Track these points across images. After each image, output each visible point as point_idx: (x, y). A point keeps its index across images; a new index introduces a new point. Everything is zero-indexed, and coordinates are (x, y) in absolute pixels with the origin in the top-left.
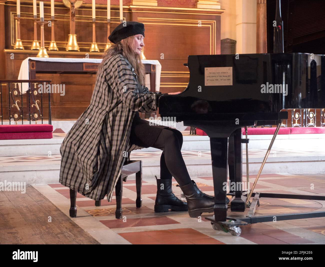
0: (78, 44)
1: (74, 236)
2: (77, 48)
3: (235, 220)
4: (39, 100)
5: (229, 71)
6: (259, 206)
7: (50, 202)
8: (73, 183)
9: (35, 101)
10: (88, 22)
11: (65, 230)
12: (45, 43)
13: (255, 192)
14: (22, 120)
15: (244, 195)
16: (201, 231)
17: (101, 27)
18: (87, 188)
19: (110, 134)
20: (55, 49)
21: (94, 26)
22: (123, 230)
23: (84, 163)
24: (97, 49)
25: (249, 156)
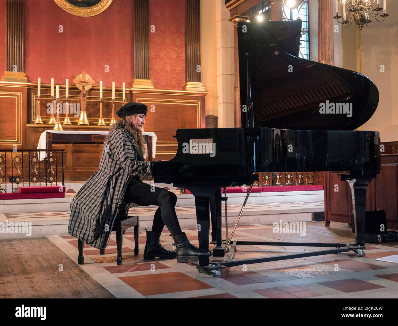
0: (88, 119)
1: (81, 280)
2: (87, 122)
3: (216, 264)
4: (55, 166)
6: (236, 252)
7: (62, 251)
8: (78, 234)
9: (51, 167)
10: (96, 101)
11: (73, 275)
12: (60, 119)
13: (233, 241)
14: (40, 182)
15: (224, 244)
16: (188, 274)
17: (107, 106)
18: (90, 238)
19: (112, 194)
20: (69, 123)
21: (101, 104)
22: (123, 275)
23: (88, 217)
24: (104, 123)
25: (228, 211)
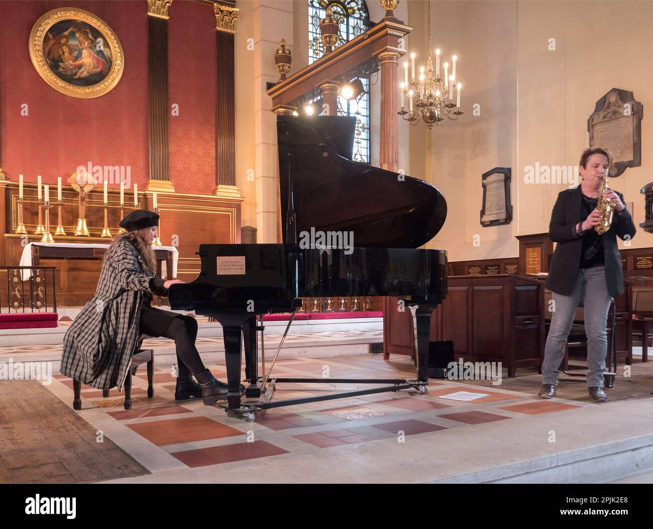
0: (88, 229)
1: (78, 429)
2: (87, 232)
3: (248, 406)
4: (43, 287)
5: (241, 260)
6: (275, 391)
7: (53, 394)
8: (72, 373)
9: (38, 288)
10: (99, 207)
11: (67, 423)
12: (50, 227)
13: (272, 378)
14: (24, 308)
15: (260, 381)
16: (214, 419)
17: (114, 212)
18: (89, 376)
19: (114, 322)
20: (63, 234)
21: (106, 211)
22: (131, 421)
24: (109, 234)
25: (265, 343)
